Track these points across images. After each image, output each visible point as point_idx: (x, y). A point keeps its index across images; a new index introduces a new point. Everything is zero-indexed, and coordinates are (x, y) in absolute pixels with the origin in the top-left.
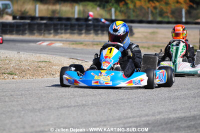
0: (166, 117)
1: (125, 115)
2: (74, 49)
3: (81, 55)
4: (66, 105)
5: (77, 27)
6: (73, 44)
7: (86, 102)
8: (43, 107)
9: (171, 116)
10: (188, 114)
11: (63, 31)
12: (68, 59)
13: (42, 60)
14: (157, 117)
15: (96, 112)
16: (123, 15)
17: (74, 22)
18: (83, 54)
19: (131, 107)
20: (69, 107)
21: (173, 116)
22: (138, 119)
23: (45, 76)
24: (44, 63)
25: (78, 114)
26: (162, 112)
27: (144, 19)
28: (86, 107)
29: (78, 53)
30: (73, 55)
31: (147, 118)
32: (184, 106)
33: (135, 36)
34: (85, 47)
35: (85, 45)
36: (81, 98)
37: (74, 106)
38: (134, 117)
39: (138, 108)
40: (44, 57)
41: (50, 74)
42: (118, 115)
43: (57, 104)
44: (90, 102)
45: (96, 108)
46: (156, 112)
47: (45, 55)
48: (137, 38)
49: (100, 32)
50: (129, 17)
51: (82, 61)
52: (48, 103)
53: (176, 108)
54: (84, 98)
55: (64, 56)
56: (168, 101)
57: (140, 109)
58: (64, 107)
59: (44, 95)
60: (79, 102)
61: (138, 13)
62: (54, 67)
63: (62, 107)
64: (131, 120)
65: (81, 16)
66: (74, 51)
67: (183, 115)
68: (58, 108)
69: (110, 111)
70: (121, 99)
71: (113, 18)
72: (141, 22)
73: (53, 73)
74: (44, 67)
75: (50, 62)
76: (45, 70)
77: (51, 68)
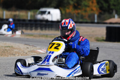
2: (28, 39)
5: (29, 25)
6: (27, 36)
11: (21, 28)
12: (24, 45)
13: (7, 45)
17: (27, 22)
18: (33, 42)
23: (9, 56)
24: (8, 47)
30: (27, 43)
34: (34, 38)
35: (35, 36)
40: (8, 44)
41: (12, 54)
47: (9, 43)
49: (44, 28)
51: (33, 46)
55: (21, 43)
59: (8, 67)
62: (15, 50)
65: (32, 19)
66: (27, 40)
73: (14, 53)
74: (8, 50)
75: (12, 47)
76: (9, 52)
77: (13, 51)
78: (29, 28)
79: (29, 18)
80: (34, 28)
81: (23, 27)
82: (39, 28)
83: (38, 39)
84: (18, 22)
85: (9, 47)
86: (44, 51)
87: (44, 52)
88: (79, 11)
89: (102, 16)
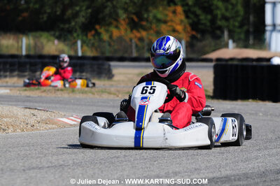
2: (29, 97)
3: (41, 104)
4: (34, 165)
5: (28, 66)
6: (26, 90)
7: (64, 161)
8: (2, 169)
10: (217, 174)
11: (8, 73)
12: (22, 110)
15: (82, 174)
16: (94, 50)
17: (23, 60)
18: (43, 103)
19: (133, 167)
20: (40, 168)
21: (196, 177)
25: (57, 177)
26: (179, 173)
27: (126, 55)
28: (66, 168)
29: (36, 102)
30: (28, 104)
32: (209, 165)
33: (116, 78)
34: (43, 94)
35: (44, 91)
36: (55, 157)
37: (48, 167)
39: (142, 168)
43: (21, 164)
44: (71, 162)
45: (80, 169)
46: (170, 172)
48: (119, 81)
50: (103, 53)
51: (44, 111)
52: (8, 164)
53: (198, 167)
54: (60, 157)
55: (16, 106)
56: (184, 158)
58: (33, 168)
60: (54, 161)
61: (116, 47)
62: (5, 120)
63: (29, 169)
65: (32, 53)
66: (28, 99)
68: (24, 170)
70: (115, 157)
71: (80, 54)
72: (122, 59)
73: (3, 127)
79: (24, 53)
81: (12, 71)
84: (2, 60)
86: (75, 121)
87: (75, 123)
88: (144, 34)
89: (199, 45)
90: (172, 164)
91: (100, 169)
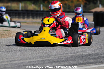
0: (82, 54)
1: (58, 53)
4: (24, 49)
5: (22, 14)
8: (11, 50)
9: (84, 53)
10: (93, 53)
14: (77, 54)
15: (42, 52)
19: (61, 50)
20: (26, 50)
21: (85, 53)
22: (66, 55)
23: (8, 37)
25: (32, 53)
26: (79, 52)
28: (36, 50)
31: (71, 54)
32: (90, 49)
37: (29, 50)
38: (63, 54)
39: (65, 50)
40: (5, 28)
42: (54, 53)
45: (41, 50)
46: (75, 52)
49: (35, 17)
51: (28, 30)
52: (14, 48)
53: (86, 50)
57: (66, 51)
62: (13, 33)
63: (22, 50)
64: (62, 55)
67: (91, 53)
68: (19, 50)
69: (49, 52)
73: (12, 36)
74: (7, 33)
75: (9, 31)
76: (8, 35)
77: (11, 33)
78: (21, 17)
79: (20, 9)
80: (26, 17)
81: (16, 16)
82: (31, 17)
83: (31, 25)
84: (12, 12)
85: (7, 31)
90: (76, 49)
91: (49, 50)
